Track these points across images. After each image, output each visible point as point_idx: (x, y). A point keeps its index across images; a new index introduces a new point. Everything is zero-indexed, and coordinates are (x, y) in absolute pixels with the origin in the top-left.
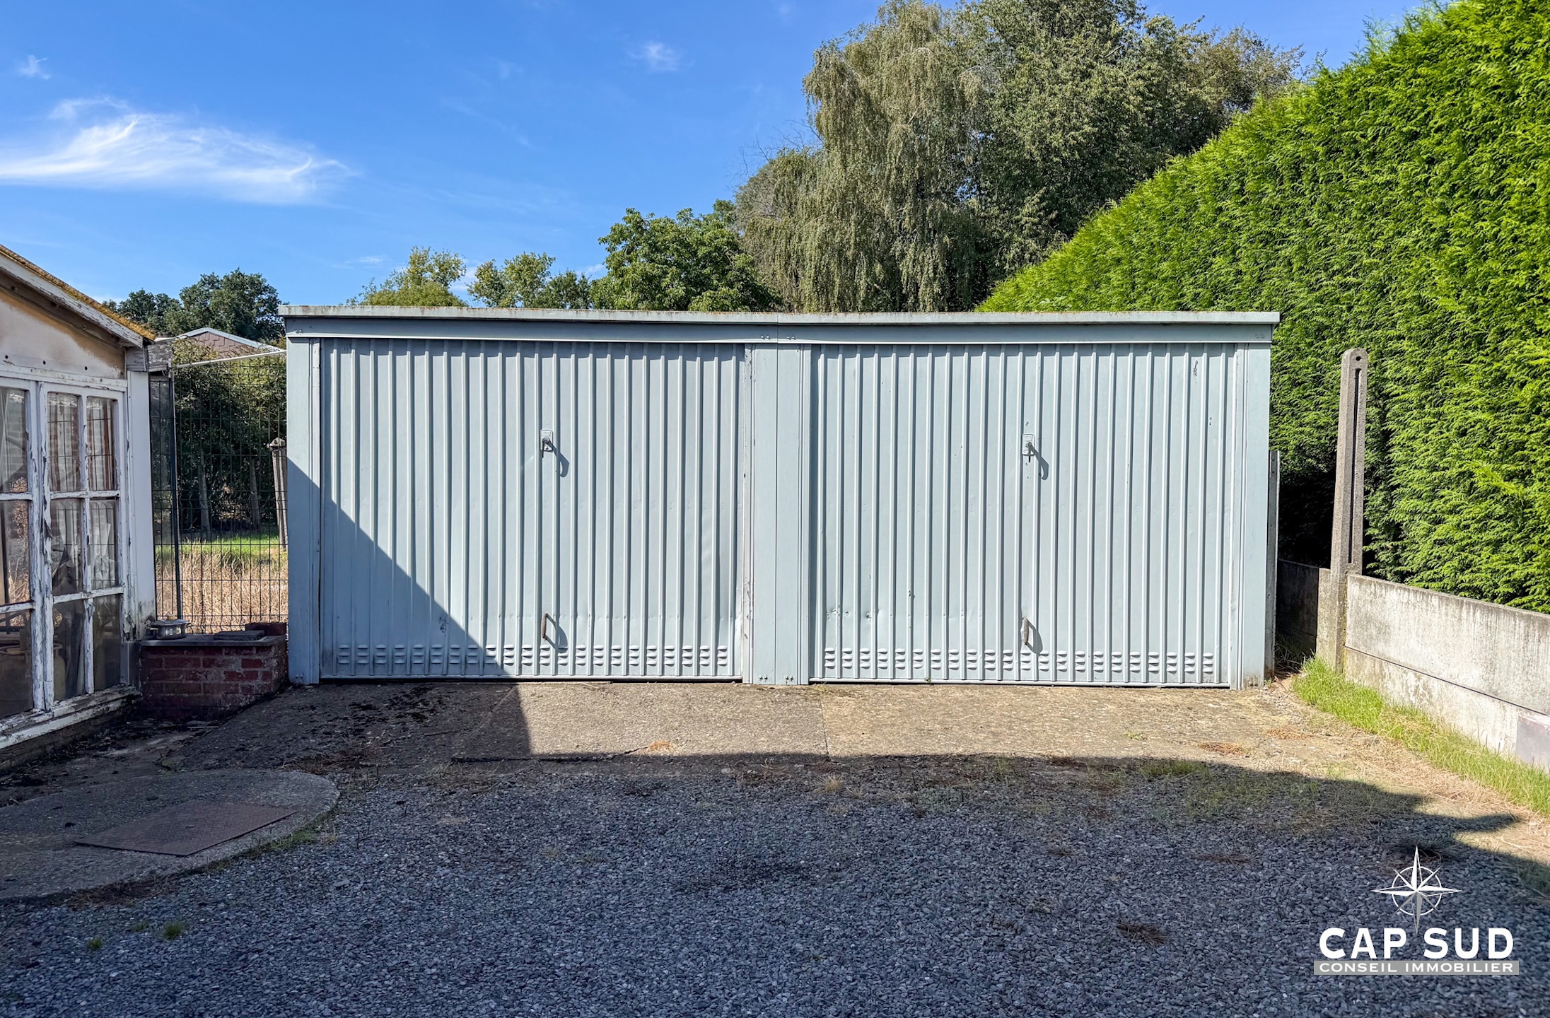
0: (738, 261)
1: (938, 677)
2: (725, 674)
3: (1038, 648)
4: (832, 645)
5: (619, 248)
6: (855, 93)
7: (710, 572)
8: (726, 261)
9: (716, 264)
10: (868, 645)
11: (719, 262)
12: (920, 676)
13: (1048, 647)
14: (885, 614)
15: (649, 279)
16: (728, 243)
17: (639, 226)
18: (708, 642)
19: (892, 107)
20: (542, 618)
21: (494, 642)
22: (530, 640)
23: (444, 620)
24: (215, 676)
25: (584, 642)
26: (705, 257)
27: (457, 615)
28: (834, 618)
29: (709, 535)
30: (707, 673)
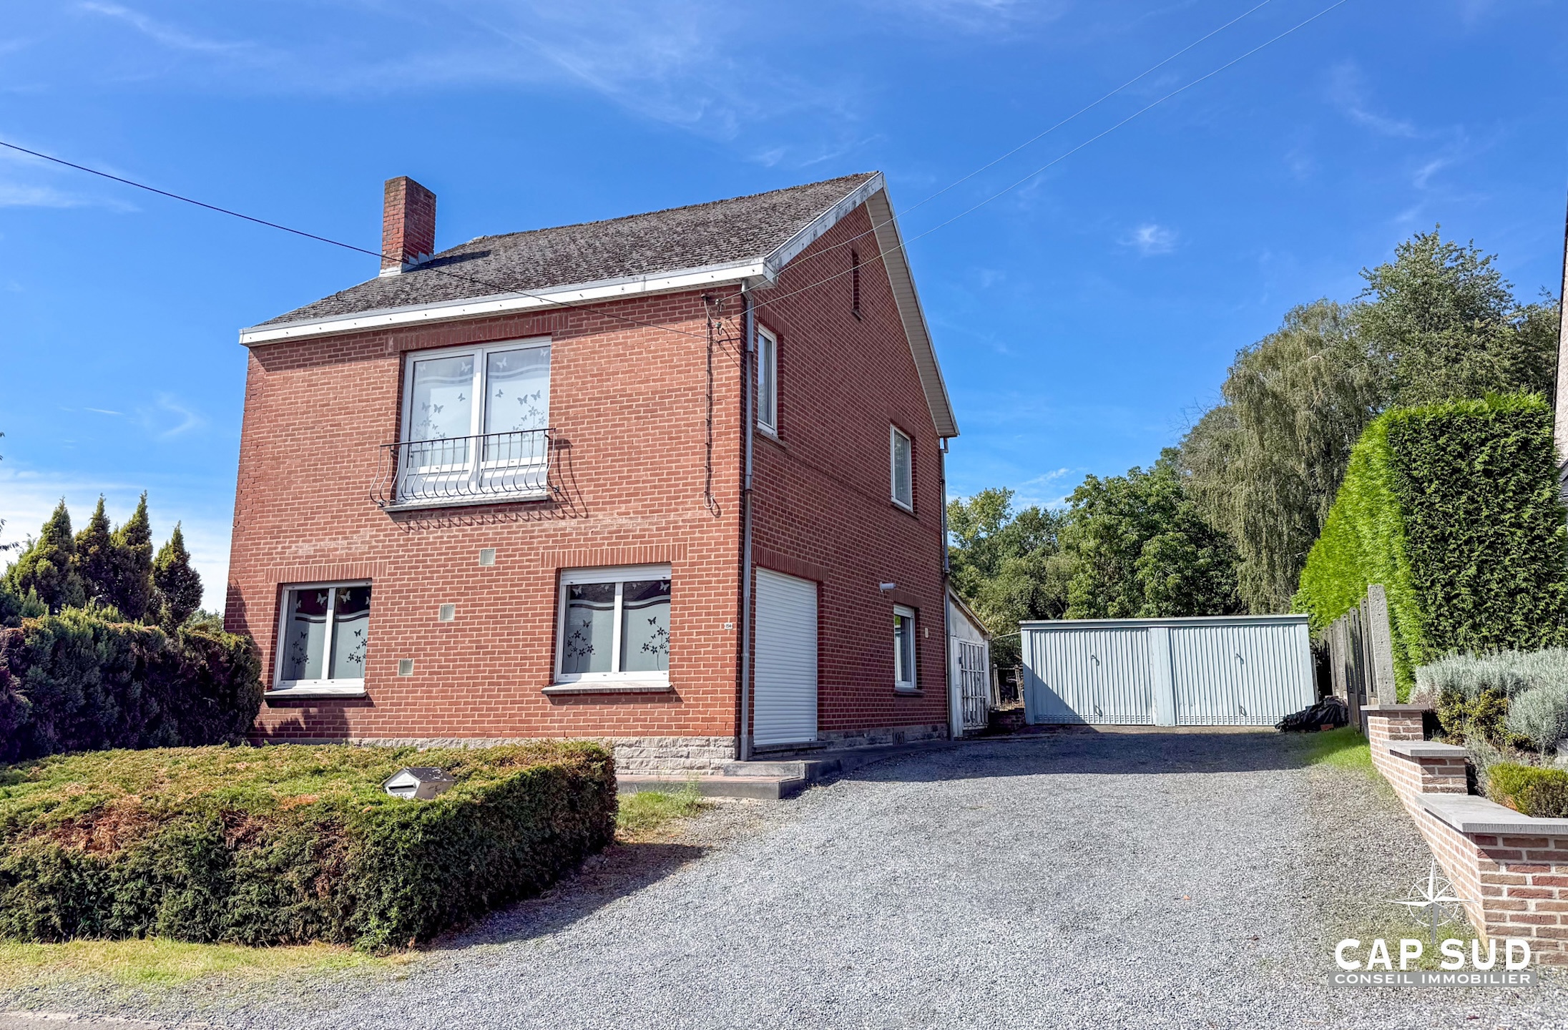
0: (1183, 507)
1: (1216, 724)
2: (1150, 723)
3: (1245, 714)
4: (1182, 714)
5: (1082, 505)
6: (1264, 393)
7: (1143, 693)
8: (1173, 508)
9: (1164, 509)
10: (1193, 714)
11: (1167, 509)
12: (1210, 724)
13: (1248, 715)
14: (1198, 705)
15: (1107, 528)
16: (1173, 492)
17: (1096, 487)
18: (1144, 714)
19: (1297, 398)
20: (1095, 707)
21: (1082, 714)
22: (1092, 713)
23: (1067, 707)
24: (1008, 721)
25: (1107, 714)
26: (1154, 505)
27: (1071, 706)
28: (1182, 706)
29: (1142, 682)
30: (1145, 723)
